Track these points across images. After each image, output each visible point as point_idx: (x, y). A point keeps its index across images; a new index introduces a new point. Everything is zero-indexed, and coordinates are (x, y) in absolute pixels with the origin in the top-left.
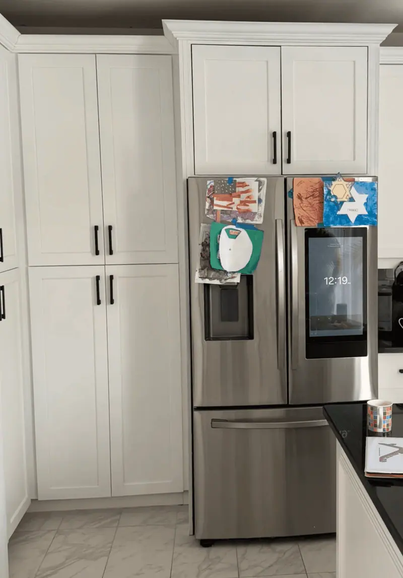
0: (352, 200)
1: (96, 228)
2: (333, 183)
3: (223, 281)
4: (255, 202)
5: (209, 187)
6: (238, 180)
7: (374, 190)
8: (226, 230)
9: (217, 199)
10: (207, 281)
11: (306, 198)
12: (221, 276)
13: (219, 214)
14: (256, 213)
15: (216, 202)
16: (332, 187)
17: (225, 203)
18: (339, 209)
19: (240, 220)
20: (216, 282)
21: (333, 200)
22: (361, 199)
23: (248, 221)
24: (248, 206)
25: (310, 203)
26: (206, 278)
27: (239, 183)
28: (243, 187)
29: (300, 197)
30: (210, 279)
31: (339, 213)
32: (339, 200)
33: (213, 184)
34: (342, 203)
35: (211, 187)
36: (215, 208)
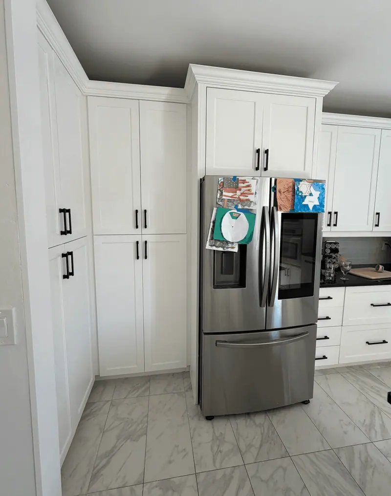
0: (311, 195)
1: (137, 211)
2: (301, 183)
3: (225, 248)
4: (252, 194)
5: (220, 182)
6: (240, 178)
7: (323, 189)
8: (230, 213)
9: (225, 192)
10: (214, 248)
11: (284, 192)
12: (224, 245)
13: (226, 202)
14: (252, 202)
15: (224, 193)
16: (300, 185)
17: (231, 194)
18: (303, 201)
19: (240, 207)
20: (221, 249)
21: (300, 194)
22: (316, 194)
23: (246, 207)
24: (247, 196)
25: (286, 196)
26: (214, 246)
27: (241, 180)
28: (243, 183)
29: (280, 192)
30: (217, 247)
31: (303, 203)
32: (303, 195)
33: (223, 180)
34: (305, 196)
35: (221, 182)
36: (223, 197)
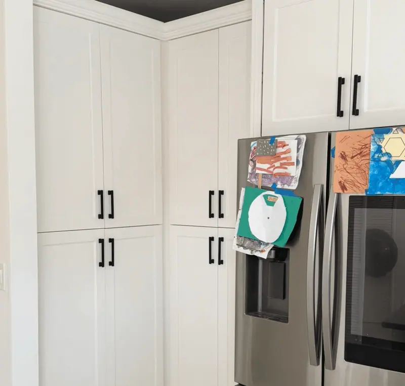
2: (386, 136)
3: (254, 252)
4: (292, 164)
5: (253, 148)
6: (279, 139)
8: (264, 196)
9: (259, 162)
11: (352, 158)
12: (254, 246)
13: (260, 177)
14: (293, 177)
15: (258, 165)
16: (385, 141)
17: (266, 166)
18: (392, 172)
19: (279, 186)
20: (249, 252)
21: (384, 159)
23: (286, 187)
24: (286, 168)
25: (357, 164)
26: (242, 246)
27: (281, 142)
28: (283, 147)
29: (343, 157)
30: (245, 248)
31: (392, 176)
32: (393, 159)
33: (256, 145)
35: (255, 148)
36: (257, 171)
